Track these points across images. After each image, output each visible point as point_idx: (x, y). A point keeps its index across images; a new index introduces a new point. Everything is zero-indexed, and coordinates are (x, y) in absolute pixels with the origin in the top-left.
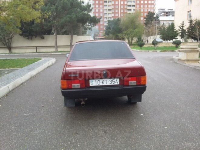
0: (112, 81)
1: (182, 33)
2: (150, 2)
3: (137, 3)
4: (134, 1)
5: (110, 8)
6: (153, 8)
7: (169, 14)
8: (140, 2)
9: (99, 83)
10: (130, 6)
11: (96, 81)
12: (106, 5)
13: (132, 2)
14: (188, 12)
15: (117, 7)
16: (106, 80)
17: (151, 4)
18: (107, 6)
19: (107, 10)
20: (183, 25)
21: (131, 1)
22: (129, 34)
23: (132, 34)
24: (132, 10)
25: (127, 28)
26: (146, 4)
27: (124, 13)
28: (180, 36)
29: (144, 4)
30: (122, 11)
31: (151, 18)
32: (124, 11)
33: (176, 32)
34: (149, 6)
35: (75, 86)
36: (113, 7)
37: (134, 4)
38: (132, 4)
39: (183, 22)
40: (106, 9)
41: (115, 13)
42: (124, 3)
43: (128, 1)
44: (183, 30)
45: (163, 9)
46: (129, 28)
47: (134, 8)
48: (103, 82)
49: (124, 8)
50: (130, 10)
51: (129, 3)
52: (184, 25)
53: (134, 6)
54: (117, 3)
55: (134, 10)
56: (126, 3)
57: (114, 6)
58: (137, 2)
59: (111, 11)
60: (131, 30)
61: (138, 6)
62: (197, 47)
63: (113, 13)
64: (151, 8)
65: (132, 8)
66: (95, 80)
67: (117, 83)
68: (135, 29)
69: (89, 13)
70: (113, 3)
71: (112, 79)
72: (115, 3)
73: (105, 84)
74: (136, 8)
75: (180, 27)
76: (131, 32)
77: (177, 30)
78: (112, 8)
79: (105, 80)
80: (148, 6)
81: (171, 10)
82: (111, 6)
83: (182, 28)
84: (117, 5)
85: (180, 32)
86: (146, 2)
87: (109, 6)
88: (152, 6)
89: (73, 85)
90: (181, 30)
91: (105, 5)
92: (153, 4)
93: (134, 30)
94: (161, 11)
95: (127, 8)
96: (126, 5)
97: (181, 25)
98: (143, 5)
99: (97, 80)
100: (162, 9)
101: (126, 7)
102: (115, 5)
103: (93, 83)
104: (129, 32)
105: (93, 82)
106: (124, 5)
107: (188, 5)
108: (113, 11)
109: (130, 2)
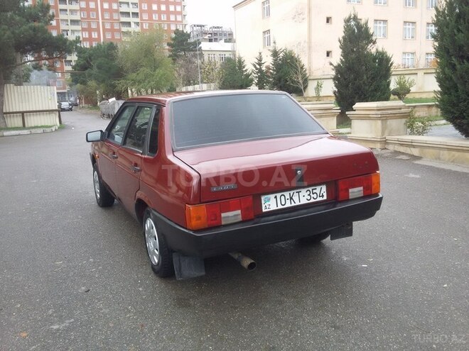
0: (311, 194)
1: (259, 77)
2: (172, 8)
3: (143, 9)
4: (135, 4)
5: (77, 17)
6: (179, 22)
7: (215, 37)
8: (150, 7)
9: (283, 203)
10: (127, 14)
11: (276, 197)
12: (66, 10)
13: (131, 5)
14: (264, 32)
15: (93, 15)
16: (298, 192)
17: (176, 13)
18: (68, 12)
19: (69, 23)
20: (260, 60)
21: (128, 3)
22: (144, 81)
23: (149, 82)
24: (133, 25)
25: (136, 67)
26: (164, 12)
27: (112, 30)
28: (257, 84)
29: (159, 12)
30: (108, 26)
31: (183, 45)
32: (112, 26)
33: (248, 76)
34: (172, 18)
35: (228, 217)
36: (84, 15)
37: (137, 10)
38: (131, 9)
39: (260, 53)
40: (67, 20)
41: (90, 30)
42: (110, 6)
43: (121, 3)
44: (260, 71)
45: (201, 26)
46: (142, 66)
47: (137, 20)
48: (291, 198)
49: (111, 18)
50: (129, 24)
51: (124, 9)
52: (262, 62)
53: (135, 14)
54: (92, 5)
55: (137, 24)
56: (115, 6)
57: (85, 12)
58: (143, 6)
59: (78, 25)
60: (148, 70)
61: (145, 17)
62: (333, 105)
63: (83, 30)
64: (176, 21)
65: (132, 19)
66: (274, 195)
67: (323, 196)
68: (156, 68)
69: (46, 27)
70: (83, 5)
71: (310, 189)
72: (88, 5)
73: (298, 203)
74: (142, 19)
75: (255, 66)
76: (147, 76)
77: (249, 71)
78: (81, 18)
79: (295, 191)
80: (168, 18)
81: (218, 28)
82: (78, 13)
83: (258, 67)
84: (92, 10)
85: (256, 77)
86: (163, 8)
87: (72, 11)
88: (179, 18)
89: (223, 215)
90: (258, 72)
91: (60, 10)
92: (180, 13)
93: (155, 71)
94: (197, 31)
95: (119, 20)
96: (117, 11)
97: (257, 61)
98: (157, 15)
99: (278, 195)
100: (198, 26)
101: (116, 16)
102: (88, 9)
103: (271, 203)
104: (141, 77)
105: (269, 200)
106: (111, 11)
107: (263, 17)
108: (85, 26)
109: (126, 5)
